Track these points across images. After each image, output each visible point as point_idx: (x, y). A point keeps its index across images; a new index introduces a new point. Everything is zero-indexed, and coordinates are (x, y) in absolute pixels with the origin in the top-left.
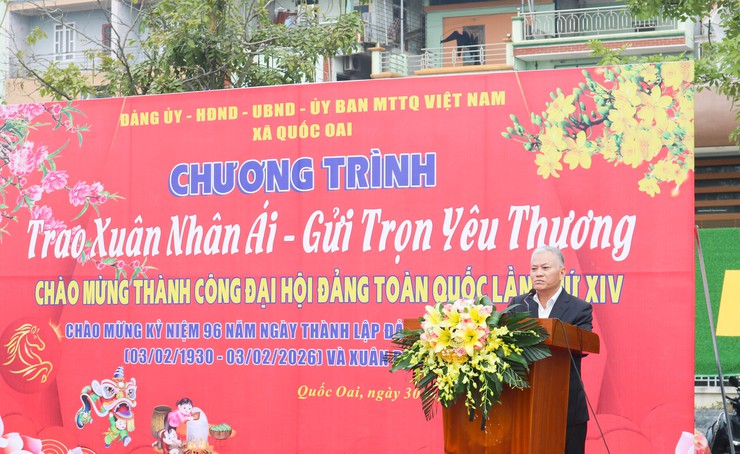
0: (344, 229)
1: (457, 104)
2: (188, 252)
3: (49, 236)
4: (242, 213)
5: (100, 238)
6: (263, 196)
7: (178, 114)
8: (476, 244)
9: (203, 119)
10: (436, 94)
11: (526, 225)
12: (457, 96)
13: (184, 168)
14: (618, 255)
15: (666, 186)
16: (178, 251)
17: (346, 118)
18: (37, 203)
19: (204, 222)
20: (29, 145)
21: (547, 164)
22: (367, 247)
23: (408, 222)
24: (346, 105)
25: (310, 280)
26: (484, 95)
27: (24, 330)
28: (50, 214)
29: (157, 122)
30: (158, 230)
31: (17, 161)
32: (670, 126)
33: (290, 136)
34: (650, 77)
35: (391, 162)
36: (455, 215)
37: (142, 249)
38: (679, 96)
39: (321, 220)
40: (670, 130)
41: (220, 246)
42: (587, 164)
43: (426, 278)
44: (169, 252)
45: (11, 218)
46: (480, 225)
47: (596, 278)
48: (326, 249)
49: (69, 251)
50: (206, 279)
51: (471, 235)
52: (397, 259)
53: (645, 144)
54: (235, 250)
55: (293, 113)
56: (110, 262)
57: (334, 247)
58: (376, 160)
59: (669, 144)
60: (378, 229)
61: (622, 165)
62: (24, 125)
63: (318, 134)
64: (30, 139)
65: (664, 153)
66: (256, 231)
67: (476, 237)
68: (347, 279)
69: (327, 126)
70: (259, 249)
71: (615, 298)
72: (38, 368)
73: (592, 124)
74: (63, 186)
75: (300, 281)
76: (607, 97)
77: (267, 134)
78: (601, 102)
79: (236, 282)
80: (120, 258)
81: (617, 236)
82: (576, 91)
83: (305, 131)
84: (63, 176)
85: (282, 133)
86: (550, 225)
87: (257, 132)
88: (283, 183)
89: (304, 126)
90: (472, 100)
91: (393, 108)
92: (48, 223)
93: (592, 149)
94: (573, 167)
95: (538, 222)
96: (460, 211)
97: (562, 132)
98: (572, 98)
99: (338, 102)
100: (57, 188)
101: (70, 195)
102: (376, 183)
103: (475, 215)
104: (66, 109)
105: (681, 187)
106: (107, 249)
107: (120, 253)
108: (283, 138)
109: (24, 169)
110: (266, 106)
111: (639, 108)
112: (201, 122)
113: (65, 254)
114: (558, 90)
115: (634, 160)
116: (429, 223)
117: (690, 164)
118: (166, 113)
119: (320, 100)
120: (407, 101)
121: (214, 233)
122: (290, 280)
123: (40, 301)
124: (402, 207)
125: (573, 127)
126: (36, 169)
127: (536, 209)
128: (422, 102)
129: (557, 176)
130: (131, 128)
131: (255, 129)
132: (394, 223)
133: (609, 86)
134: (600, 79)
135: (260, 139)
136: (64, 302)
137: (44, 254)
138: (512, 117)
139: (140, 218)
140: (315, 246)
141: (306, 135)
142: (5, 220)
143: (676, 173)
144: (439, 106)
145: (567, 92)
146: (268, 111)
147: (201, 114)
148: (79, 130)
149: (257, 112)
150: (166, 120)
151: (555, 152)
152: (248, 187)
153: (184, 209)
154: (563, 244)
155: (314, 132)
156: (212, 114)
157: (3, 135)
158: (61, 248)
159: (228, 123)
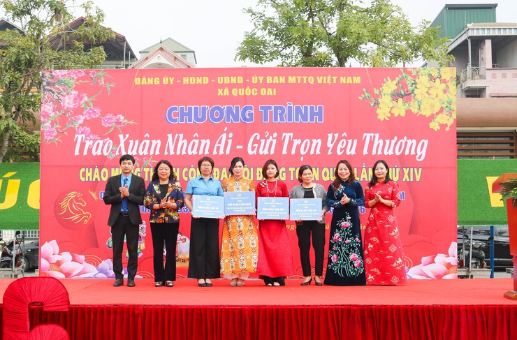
0: (271, 143)
1: (335, 82)
2: (178, 153)
3: (88, 143)
4: (211, 133)
5: (122, 145)
6: (224, 125)
7: (172, 80)
8: (345, 152)
9: (188, 83)
10: (324, 76)
11: (371, 143)
12: (335, 78)
13: (176, 109)
14: (419, 158)
15: (443, 126)
16: (172, 153)
17: (272, 86)
18: (80, 125)
19: (189, 138)
20: (76, 93)
21: (383, 113)
22: (284, 152)
23: (308, 140)
24: (273, 80)
25: (252, 169)
26: (349, 78)
27: (72, 195)
28: (89, 132)
29: (158, 83)
30: (159, 142)
31: (67, 102)
32: (445, 98)
33: (240, 94)
34: (435, 74)
35: (298, 110)
36: (334, 137)
37: (149, 151)
38: (449, 84)
39: (258, 138)
40: (445, 100)
41: (198, 150)
42: (403, 114)
43: (318, 169)
44: (166, 153)
45: (63, 133)
46: (347, 143)
47: (408, 169)
48: (261, 153)
49: (102, 152)
50: (189, 167)
51: (343, 147)
52: (302, 159)
53: (432, 106)
54: (207, 152)
55: (242, 82)
57: (266, 152)
58: (290, 108)
59: (444, 106)
60: (291, 144)
61: (421, 115)
62: (72, 81)
63: (256, 94)
64: (75, 89)
65: (441, 110)
66: (220, 143)
67: (345, 148)
69: (262, 90)
70: (221, 152)
71: (418, 179)
72: (82, 216)
73: (406, 95)
74: (97, 116)
76: (413, 82)
77: (227, 92)
78: (410, 84)
81: (419, 149)
82: (397, 79)
83: (248, 92)
84: (98, 111)
85: (235, 92)
86: (384, 143)
87: (220, 92)
88: (236, 118)
89: (248, 89)
90: (343, 80)
91: (299, 82)
92: (88, 136)
93: (405, 107)
94: (396, 115)
95: (378, 142)
96: (336, 135)
97: (390, 98)
98: (395, 82)
99: (268, 78)
100: (94, 117)
101: (102, 121)
102: (290, 119)
103: (344, 137)
104: (99, 74)
105: (451, 127)
106: (126, 151)
107: (135, 153)
108: (236, 95)
109: (72, 106)
110: (225, 78)
111: (429, 88)
112: (186, 84)
113: (99, 153)
114: (388, 78)
115: (427, 113)
116: (319, 141)
117: (454, 116)
118: (164, 79)
119: (258, 76)
120: (307, 79)
123: (83, 179)
124: (303, 132)
125: (396, 96)
126: (79, 106)
127: (377, 135)
128: (316, 80)
129: (388, 119)
130: (141, 86)
131: (219, 90)
132: (300, 141)
133: (414, 77)
134: (410, 73)
135: (222, 94)
136: (99, 180)
137: (85, 153)
138: (364, 90)
139: (147, 135)
140: (255, 151)
141: (249, 94)
142: (59, 134)
143: (448, 120)
144: (325, 82)
145: (393, 79)
146: (227, 80)
147: (186, 80)
148: (108, 86)
149: (220, 80)
150: (164, 83)
151: (387, 108)
152: (215, 120)
153: (175, 130)
154: (391, 153)
155: (254, 92)
156: (193, 80)
157: (57, 86)
158: (96, 150)
159: (202, 85)
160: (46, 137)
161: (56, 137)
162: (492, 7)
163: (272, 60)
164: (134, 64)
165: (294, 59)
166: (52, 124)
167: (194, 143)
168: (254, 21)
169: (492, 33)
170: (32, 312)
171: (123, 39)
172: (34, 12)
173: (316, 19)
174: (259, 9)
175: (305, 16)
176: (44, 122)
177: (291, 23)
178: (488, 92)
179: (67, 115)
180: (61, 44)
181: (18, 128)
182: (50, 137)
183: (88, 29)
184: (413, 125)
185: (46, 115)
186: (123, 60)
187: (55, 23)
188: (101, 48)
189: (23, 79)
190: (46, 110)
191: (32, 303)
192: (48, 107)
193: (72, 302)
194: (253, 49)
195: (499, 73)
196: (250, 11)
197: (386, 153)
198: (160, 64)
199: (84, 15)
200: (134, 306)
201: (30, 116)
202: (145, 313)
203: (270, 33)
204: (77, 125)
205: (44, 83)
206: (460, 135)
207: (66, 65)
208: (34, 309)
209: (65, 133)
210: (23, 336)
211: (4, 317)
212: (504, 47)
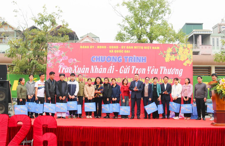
0: (128, 69)
1: (150, 48)
2: (95, 72)
3: (64, 68)
4: (107, 65)
5: (75, 69)
6: (111, 63)
7: (93, 47)
8: (154, 73)
10: (146, 46)
11: (163, 70)
12: (150, 47)
13: (95, 57)
14: (180, 76)
15: (188, 64)
16: (93, 72)
17: (128, 49)
18: (61, 62)
19: (99, 67)
20: (59, 51)
21: (167, 60)
22: (132, 73)
23: (141, 69)
24: (129, 47)
26: (155, 47)
28: (64, 64)
29: (89, 48)
30: (88, 68)
31: (56, 54)
32: (189, 55)
34: (185, 46)
35: (137, 58)
36: (150, 68)
37: (85, 72)
38: (190, 50)
39: (123, 68)
41: (102, 72)
42: (174, 60)
44: (91, 72)
45: (55, 65)
46: (155, 70)
48: (124, 73)
49: (68, 71)
53: (184, 57)
54: (105, 72)
55: (118, 48)
57: (126, 73)
58: (135, 57)
59: (188, 57)
60: (135, 70)
61: (180, 61)
62: (58, 47)
64: (59, 49)
65: (187, 59)
66: (110, 69)
67: (154, 72)
69: (125, 51)
70: (110, 72)
73: (175, 53)
74: (67, 59)
75: (119, 79)
77: (112, 51)
78: (177, 50)
80: (80, 73)
81: (180, 72)
82: (172, 48)
83: (120, 51)
84: (67, 57)
85: (115, 51)
86: (168, 70)
87: (110, 51)
88: (116, 60)
89: (120, 50)
90: (153, 48)
91: (138, 48)
92: (63, 66)
94: (172, 60)
95: (165, 70)
96: (151, 67)
97: (170, 54)
99: (127, 47)
100: (66, 59)
101: (69, 61)
102: (135, 61)
103: (154, 68)
104: (68, 44)
105: (191, 65)
106: (77, 71)
107: (80, 72)
108: (116, 52)
109: (58, 55)
111: (183, 51)
112: (98, 49)
114: (169, 47)
115: (183, 60)
116: (145, 69)
117: (192, 61)
119: (123, 46)
120: (141, 47)
122: (117, 78)
124: (139, 66)
125: (172, 54)
126: (61, 56)
127: (165, 67)
128: (144, 48)
129: (169, 62)
130: (82, 49)
132: (138, 69)
133: (178, 47)
134: (176, 46)
137: (62, 72)
138: (161, 51)
139: (84, 66)
140: (122, 72)
142: (53, 65)
143: (190, 62)
145: (171, 48)
146: (113, 47)
147: (98, 47)
148: (71, 48)
149: (110, 47)
151: (168, 58)
152: (108, 61)
153: (94, 64)
154: (170, 73)
155: (122, 51)
156: (101, 47)
157: (53, 48)
158: (66, 71)
159: (104, 49)
160: (49, 66)
161: (52, 66)
162: (201, 24)
163: (127, 41)
164: (78, 41)
165: (135, 40)
166: (51, 61)
167: (101, 69)
169: (201, 33)
170: (43, 128)
171: (75, 33)
172: (45, 23)
173: (143, 27)
174: (122, 24)
175: (139, 26)
176: (48, 61)
177: (134, 28)
178: (200, 53)
179: (56, 59)
180: (54, 34)
181: (38, 63)
182: (50, 66)
183: (63, 29)
184: (177, 64)
185: (49, 59)
186: (74, 40)
187: (52, 27)
188: (68, 36)
189: (40, 46)
190: (49, 57)
191: (43, 125)
192: (50, 56)
193: (58, 125)
194: (120, 37)
195: (204, 46)
196: (120, 24)
197: (168, 74)
198: (87, 42)
199: (62, 24)
200: (80, 126)
201: (42, 59)
202: (84, 129)
203: (127, 31)
205: (49, 47)
206: (194, 68)
207: (55, 41)
208: (44, 127)
210: (40, 137)
211: (34, 130)
212: (205, 37)
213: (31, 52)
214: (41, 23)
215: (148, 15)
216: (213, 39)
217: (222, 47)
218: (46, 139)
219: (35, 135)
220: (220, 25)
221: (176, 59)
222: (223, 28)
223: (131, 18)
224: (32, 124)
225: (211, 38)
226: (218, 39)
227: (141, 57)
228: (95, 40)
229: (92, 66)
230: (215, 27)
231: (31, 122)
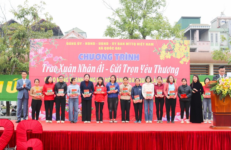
0: (119, 68)
1: (144, 45)
2: (83, 72)
3: (48, 67)
5: (61, 68)
6: (101, 61)
7: (81, 43)
8: (148, 72)
9: (87, 44)
10: (139, 42)
11: (158, 69)
12: (144, 43)
13: (82, 54)
14: (176, 75)
15: (185, 62)
16: (81, 72)
17: (120, 46)
18: (45, 60)
19: (87, 66)
20: (43, 48)
21: (162, 57)
22: (124, 72)
23: (133, 67)
24: (120, 44)
26: (149, 43)
28: (48, 63)
29: (76, 44)
30: (76, 67)
31: (40, 51)
34: (182, 42)
35: (130, 56)
36: (143, 66)
37: (72, 71)
38: (187, 46)
39: (114, 66)
40: (185, 52)
41: (91, 71)
42: (170, 58)
44: (78, 72)
46: (148, 68)
48: (115, 72)
49: (53, 71)
51: (147, 70)
52: (131, 74)
53: (181, 55)
54: (94, 72)
55: (108, 44)
56: (64, 74)
57: (117, 72)
58: (126, 55)
59: (185, 55)
60: (127, 68)
61: (177, 58)
62: (42, 43)
64: (43, 46)
65: (184, 56)
66: (99, 68)
68: (120, 78)
69: (116, 48)
70: (100, 72)
73: (171, 50)
74: (52, 57)
76: (174, 45)
77: (102, 48)
78: (172, 46)
79: (95, 78)
80: (66, 73)
81: (176, 71)
82: (168, 44)
83: (110, 48)
84: (52, 55)
85: (105, 48)
86: (163, 69)
87: (99, 48)
88: (106, 58)
89: (110, 47)
90: (147, 44)
91: (130, 45)
92: (48, 65)
93: (170, 55)
94: (167, 58)
95: (160, 68)
96: (144, 65)
97: (165, 51)
98: (167, 45)
99: (118, 43)
100: (50, 57)
101: (54, 59)
102: (126, 59)
103: (147, 66)
104: (53, 40)
105: (188, 63)
106: (63, 71)
107: (66, 71)
108: (106, 49)
109: (42, 53)
111: (180, 48)
113: (52, 71)
114: (164, 44)
115: (179, 58)
116: (138, 68)
117: (189, 59)
119: (114, 42)
120: (133, 44)
121: (89, 68)
122: (107, 78)
124: (132, 64)
125: (167, 51)
126: (45, 53)
127: (160, 66)
128: (136, 44)
129: (164, 60)
130: (69, 46)
132: (130, 67)
133: (174, 43)
134: (172, 42)
137: (47, 71)
138: (155, 48)
139: (71, 64)
140: (113, 71)
141: (111, 49)
143: (187, 60)
144: (140, 45)
146: (102, 44)
147: (86, 44)
148: (56, 45)
149: (100, 44)
150: (78, 44)
151: (164, 55)
152: (98, 59)
153: (82, 63)
154: (165, 72)
155: (113, 48)
156: (89, 44)
157: (36, 45)
158: (51, 70)
159: (93, 45)
160: (31, 65)
161: (35, 65)
162: (199, 18)
163: (117, 36)
164: (63, 37)
165: (126, 36)
166: (34, 60)
168: (111, 21)
169: (199, 28)
170: (27, 133)
171: (59, 28)
172: (26, 16)
173: (135, 21)
174: (112, 17)
175: (130, 20)
176: (31, 59)
177: (125, 23)
178: (198, 50)
179: (40, 57)
180: (36, 29)
181: (18, 61)
182: (33, 65)
183: (46, 23)
184: (173, 62)
185: (32, 56)
186: (58, 35)
187: (33, 21)
188: (52, 31)
189: (21, 42)
190: (32, 54)
191: (27, 130)
192: (32, 53)
193: (44, 130)
194: (110, 32)
196: (109, 18)
197: (163, 73)
198: (73, 37)
200: (68, 131)
201: (23, 57)
202: (72, 134)
203: (117, 26)
204: (43, 60)
205: (31, 44)
206: (191, 66)
207: (38, 37)
209: (39, 63)
210: (24, 143)
211: (17, 136)
212: (203, 33)
213: (10, 49)
214: (21, 17)
215: (141, 8)
216: (212, 34)
217: (221, 44)
218: (30, 146)
219: (18, 141)
220: (219, 19)
221: (172, 57)
222: (223, 22)
223: (122, 11)
224: (15, 129)
225: (209, 33)
226: (216, 34)
227: (134, 54)
228: (81, 35)
229: (80, 65)
230: (213, 21)
231: (14, 127)
